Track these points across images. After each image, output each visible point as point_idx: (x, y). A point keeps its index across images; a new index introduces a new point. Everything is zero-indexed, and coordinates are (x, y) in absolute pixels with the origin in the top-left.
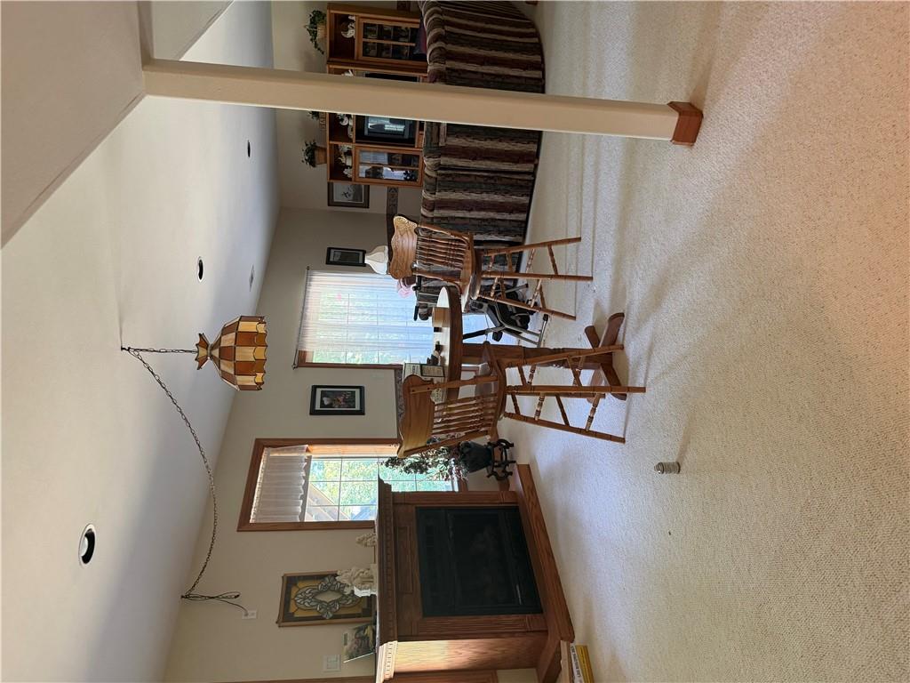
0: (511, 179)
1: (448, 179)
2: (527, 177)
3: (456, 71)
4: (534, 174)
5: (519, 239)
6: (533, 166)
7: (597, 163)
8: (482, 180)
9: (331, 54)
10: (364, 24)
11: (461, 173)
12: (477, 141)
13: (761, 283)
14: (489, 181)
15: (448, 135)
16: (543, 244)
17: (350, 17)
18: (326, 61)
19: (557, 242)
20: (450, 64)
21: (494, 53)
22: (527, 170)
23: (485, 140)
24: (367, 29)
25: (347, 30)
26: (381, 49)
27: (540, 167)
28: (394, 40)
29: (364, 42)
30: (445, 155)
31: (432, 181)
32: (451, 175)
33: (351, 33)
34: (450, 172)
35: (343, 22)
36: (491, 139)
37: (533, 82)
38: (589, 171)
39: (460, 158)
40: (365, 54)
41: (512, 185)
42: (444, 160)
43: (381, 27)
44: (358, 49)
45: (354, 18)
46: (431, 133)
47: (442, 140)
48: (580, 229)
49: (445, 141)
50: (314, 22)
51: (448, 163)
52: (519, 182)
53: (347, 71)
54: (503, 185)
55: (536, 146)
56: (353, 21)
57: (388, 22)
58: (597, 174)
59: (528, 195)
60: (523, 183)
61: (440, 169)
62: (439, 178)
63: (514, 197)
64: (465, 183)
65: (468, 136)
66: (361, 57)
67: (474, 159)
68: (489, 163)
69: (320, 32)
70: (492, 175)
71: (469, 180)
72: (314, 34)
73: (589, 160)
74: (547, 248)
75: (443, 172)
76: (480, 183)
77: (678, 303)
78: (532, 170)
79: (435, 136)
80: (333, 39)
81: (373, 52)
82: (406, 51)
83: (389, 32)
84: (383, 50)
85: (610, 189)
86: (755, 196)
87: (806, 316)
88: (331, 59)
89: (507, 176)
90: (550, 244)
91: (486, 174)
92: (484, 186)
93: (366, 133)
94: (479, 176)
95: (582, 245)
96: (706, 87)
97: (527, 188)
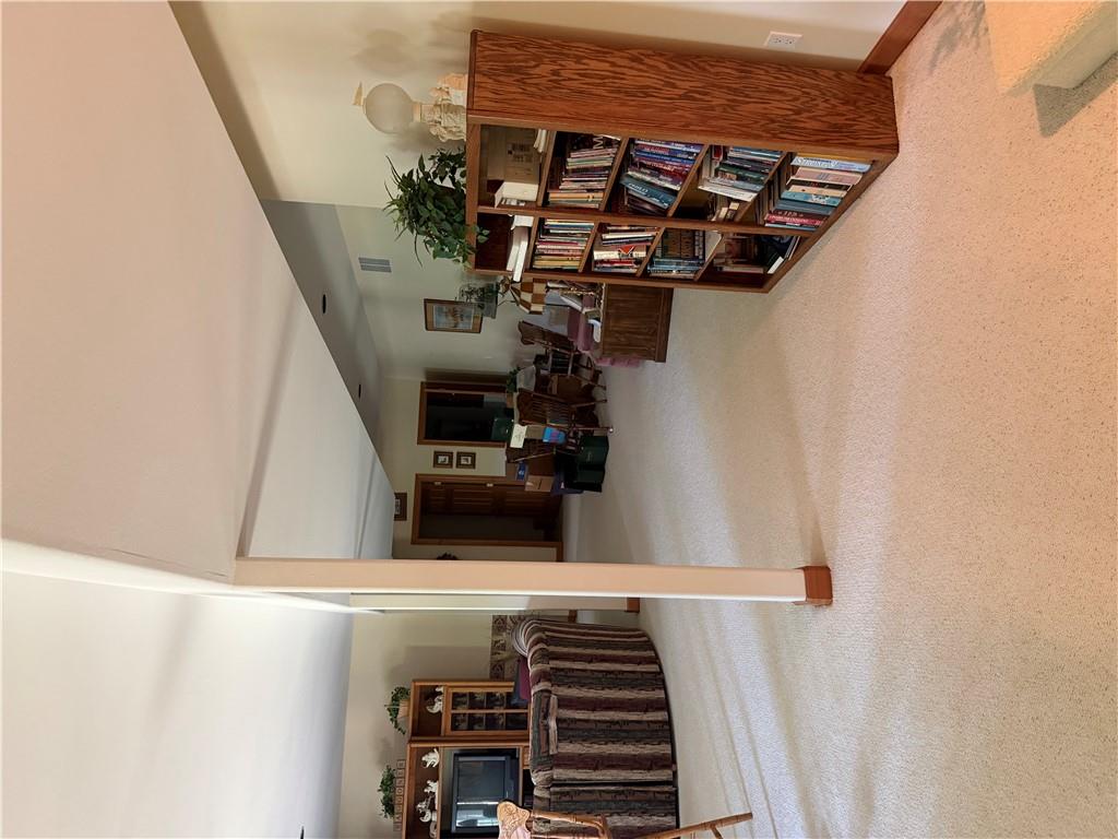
0: (645, 792)
1: (564, 799)
2: (666, 789)
3: (562, 670)
4: (673, 782)
5: (670, 820)
6: (670, 772)
7: (742, 708)
8: (609, 797)
9: (413, 734)
10: (454, 694)
11: (581, 789)
12: (597, 746)
13: (963, 669)
14: (618, 798)
15: (559, 740)
16: (704, 826)
17: (437, 690)
18: (407, 740)
19: (721, 821)
20: (554, 664)
21: (601, 652)
22: (665, 778)
23: (606, 744)
24: (457, 699)
25: (434, 704)
26: (473, 722)
27: (679, 773)
28: (487, 708)
29: (453, 715)
30: (559, 766)
31: (546, 803)
32: (568, 793)
33: (438, 707)
34: (567, 789)
35: (429, 695)
36: (613, 742)
37: (649, 676)
38: (737, 725)
39: (578, 768)
40: (454, 728)
41: (649, 801)
42: (558, 773)
43: (472, 695)
44: (446, 723)
45: (441, 689)
46: (539, 740)
47: (552, 747)
48: (747, 803)
49: (557, 747)
50: (395, 699)
51: (564, 777)
52: (657, 795)
53: (432, 750)
54: (639, 801)
55: (669, 747)
56: (440, 693)
57: (480, 690)
58: (747, 722)
59: (672, 814)
60: (663, 797)
61: (554, 785)
62: (553, 798)
63: (655, 818)
64: (588, 802)
65: (584, 740)
66: (449, 732)
67: (596, 769)
68: (614, 772)
69: (403, 709)
70: (622, 788)
71: (594, 797)
72: (394, 712)
73: (733, 713)
74: (710, 831)
75: (557, 789)
76: (608, 801)
77: (891, 783)
78: (671, 778)
79: (543, 743)
80: (417, 717)
81: (464, 725)
82: (502, 721)
83: (482, 702)
84: (474, 724)
85: (766, 725)
86: (911, 592)
87: (1025, 660)
88: (413, 738)
89: (641, 789)
90: (712, 825)
91: (613, 788)
92: (613, 806)
93: (454, 829)
94: (603, 791)
95: (755, 822)
96: (820, 543)
97: (670, 803)
